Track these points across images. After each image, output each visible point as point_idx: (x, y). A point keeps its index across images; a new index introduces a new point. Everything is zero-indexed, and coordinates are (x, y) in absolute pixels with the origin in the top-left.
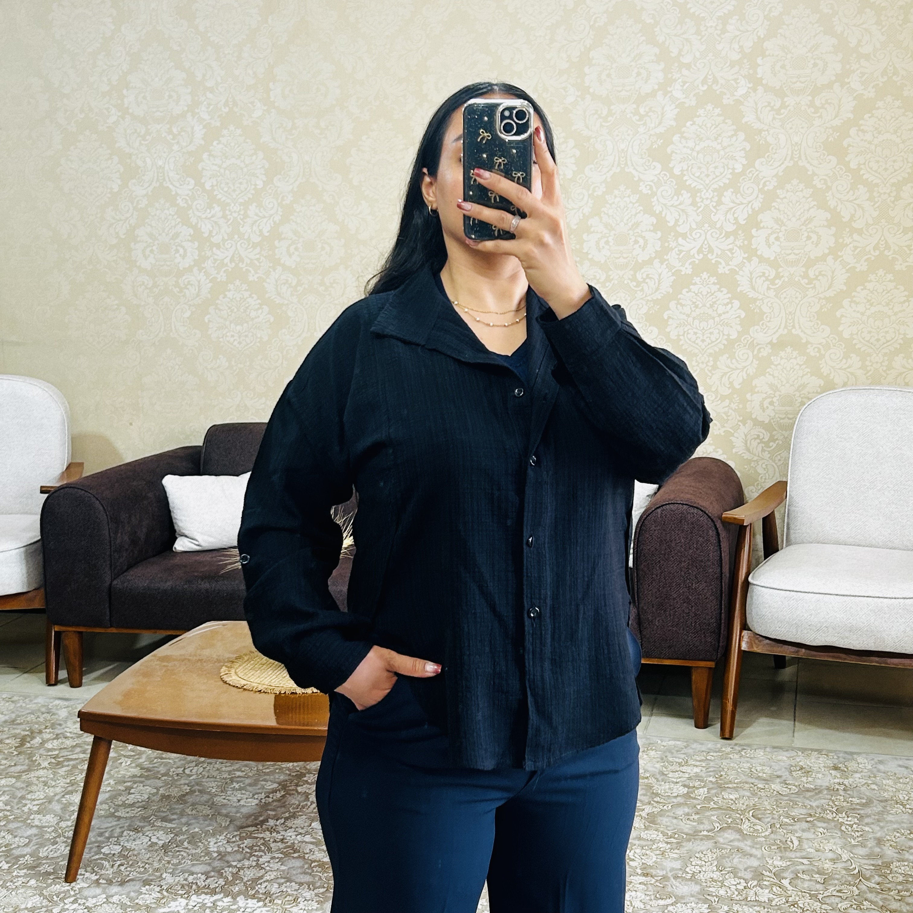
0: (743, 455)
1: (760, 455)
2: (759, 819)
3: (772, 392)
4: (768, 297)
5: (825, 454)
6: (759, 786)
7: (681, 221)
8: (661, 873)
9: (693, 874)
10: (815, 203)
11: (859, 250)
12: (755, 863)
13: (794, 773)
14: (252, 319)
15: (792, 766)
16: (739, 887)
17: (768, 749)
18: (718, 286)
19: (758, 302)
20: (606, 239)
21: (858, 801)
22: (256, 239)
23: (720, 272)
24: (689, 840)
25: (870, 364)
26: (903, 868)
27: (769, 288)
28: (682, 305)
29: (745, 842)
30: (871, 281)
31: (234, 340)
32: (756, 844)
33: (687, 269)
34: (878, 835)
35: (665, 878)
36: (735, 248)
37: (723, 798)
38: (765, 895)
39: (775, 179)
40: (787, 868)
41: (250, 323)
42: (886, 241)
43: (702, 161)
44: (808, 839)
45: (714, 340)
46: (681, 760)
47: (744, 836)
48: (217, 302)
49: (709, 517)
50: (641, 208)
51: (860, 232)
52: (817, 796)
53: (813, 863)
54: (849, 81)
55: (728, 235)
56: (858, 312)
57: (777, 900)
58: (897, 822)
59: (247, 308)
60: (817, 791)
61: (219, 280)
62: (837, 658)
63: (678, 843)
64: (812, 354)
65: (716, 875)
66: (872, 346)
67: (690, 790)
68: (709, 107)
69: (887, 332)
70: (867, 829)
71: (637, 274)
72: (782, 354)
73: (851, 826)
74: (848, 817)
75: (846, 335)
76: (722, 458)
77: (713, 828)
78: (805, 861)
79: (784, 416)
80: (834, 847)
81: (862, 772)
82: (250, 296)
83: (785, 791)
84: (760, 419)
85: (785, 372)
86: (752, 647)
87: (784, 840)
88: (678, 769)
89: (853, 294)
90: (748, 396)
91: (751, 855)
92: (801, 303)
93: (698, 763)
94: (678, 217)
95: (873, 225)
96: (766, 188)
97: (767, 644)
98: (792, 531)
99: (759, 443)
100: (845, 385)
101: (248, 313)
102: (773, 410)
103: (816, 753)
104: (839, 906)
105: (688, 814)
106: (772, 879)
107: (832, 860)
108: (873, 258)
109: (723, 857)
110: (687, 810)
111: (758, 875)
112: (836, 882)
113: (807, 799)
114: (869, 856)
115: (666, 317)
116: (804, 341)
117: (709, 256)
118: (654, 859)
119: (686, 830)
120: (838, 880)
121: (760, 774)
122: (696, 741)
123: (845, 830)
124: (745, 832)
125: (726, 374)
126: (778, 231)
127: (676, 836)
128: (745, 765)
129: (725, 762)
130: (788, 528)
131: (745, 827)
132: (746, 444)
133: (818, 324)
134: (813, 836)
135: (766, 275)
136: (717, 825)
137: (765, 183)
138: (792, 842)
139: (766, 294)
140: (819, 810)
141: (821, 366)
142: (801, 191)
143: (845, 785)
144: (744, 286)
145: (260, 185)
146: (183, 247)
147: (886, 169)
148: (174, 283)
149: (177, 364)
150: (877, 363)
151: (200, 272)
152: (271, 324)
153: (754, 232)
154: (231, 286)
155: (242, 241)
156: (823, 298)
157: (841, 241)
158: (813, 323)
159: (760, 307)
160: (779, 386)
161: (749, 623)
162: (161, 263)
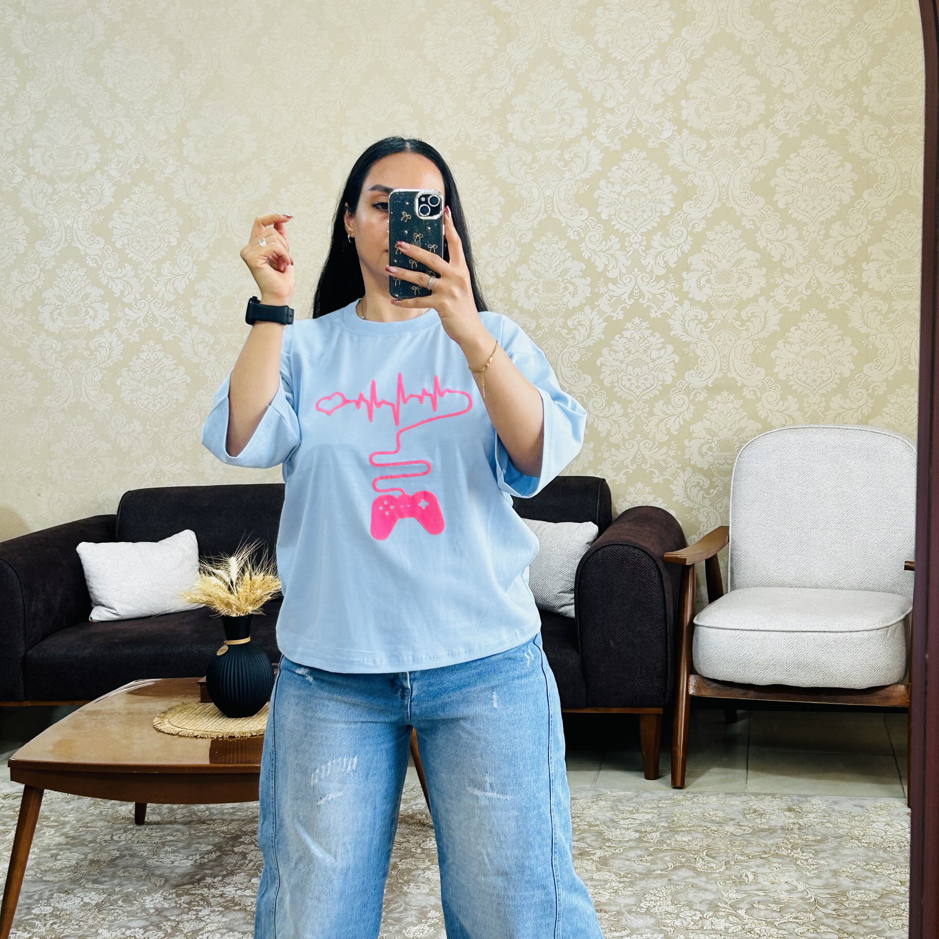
0: (684, 503)
1: (701, 502)
2: (714, 858)
3: (709, 437)
4: (702, 340)
5: (766, 495)
6: (713, 828)
7: (611, 267)
8: (615, 909)
9: (648, 909)
10: (745, 244)
11: (791, 290)
12: (709, 896)
13: (748, 816)
14: (168, 380)
15: (745, 809)
16: (694, 918)
17: (721, 796)
18: (651, 331)
19: (692, 345)
20: (535, 287)
21: (813, 838)
22: (170, 298)
23: (652, 317)
24: (642, 879)
25: (808, 405)
26: (859, 896)
27: (702, 332)
28: (615, 352)
29: (700, 878)
30: (804, 321)
31: (149, 403)
32: (710, 880)
33: (619, 315)
34: (835, 866)
35: (619, 913)
36: (666, 291)
37: (676, 841)
38: (721, 924)
39: (704, 221)
40: (743, 900)
41: (165, 384)
42: (818, 280)
43: (629, 205)
44: (762, 874)
45: (649, 386)
46: (631, 809)
47: (698, 873)
49: (651, 557)
50: (569, 254)
51: (790, 271)
52: (772, 836)
53: (769, 894)
54: (772, 121)
55: (658, 279)
56: (793, 353)
57: (733, 928)
58: (851, 855)
59: (162, 368)
60: (772, 831)
61: (131, 341)
63: (631, 882)
64: (749, 397)
65: (671, 909)
66: (809, 387)
67: (642, 834)
68: (634, 151)
69: (823, 372)
70: (822, 862)
71: (568, 322)
72: (719, 398)
73: (807, 860)
74: (803, 852)
75: (782, 377)
76: (663, 506)
77: (666, 867)
78: (761, 893)
79: (722, 462)
80: (790, 880)
81: (816, 812)
82: (165, 356)
83: (739, 832)
84: (699, 466)
85: (722, 416)
86: (700, 691)
87: (739, 875)
88: (629, 816)
89: (787, 334)
90: (686, 442)
91: (706, 890)
92: (735, 345)
93: (649, 811)
94: (607, 263)
95: (803, 264)
96: (695, 231)
97: (716, 687)
98: (736, 576)
99: (699, 491)
100: (783, 426)
101: (163, 374)
102: (712, 456)
103: (769, 797)
104: (796, 931)
105: (641, 856)
106: (727, 910)
107: (788, 891)
108: (805, 298)
109: (677, 892)
110: (639, 852)
111: (714, 907)
112: (792, 910)
113: (761, 838)
114: (826, 886)
115: (599, 364)
116: (739, 384)
117: (641, 300)
118: (608, 897)
119: (640, 871)
120: (794, 908)
121: (713, 818)
122: (646, 791)
123: (800, 864)
124: (699, 870)
125: (662, 420)
126: (709, 273)
127: (629, 875)
128: (697, 810)
129: (676, 809)
130: (732, 573)
131: (699, 865)
132: (686, 492)
133: (752, 366)
134: (768, 871)
135: (699, 318)
136: (670, 865)
137: (694, 224)
138: (747, 876)
139: (699, 337)
140: (773, 848)
141: (758, 409)
142: (731, 232)
143: (800, 824)
144: (677, 330)
145: (174, 242)
146: (93, 308)
147: (814, 208)
148: (84, 346)
149: (88, 430)
150: (814, 404)
151: (112, 333)
152: (188, 385)
153: (684, 275)
154: (145, 347)
155: (156, 300)
156: (757, 340)
157: (772, 281)
158: (748, 366)
159: (694, 351)
160: (717, 431)
161: (696, 667)
162: (70, 326)
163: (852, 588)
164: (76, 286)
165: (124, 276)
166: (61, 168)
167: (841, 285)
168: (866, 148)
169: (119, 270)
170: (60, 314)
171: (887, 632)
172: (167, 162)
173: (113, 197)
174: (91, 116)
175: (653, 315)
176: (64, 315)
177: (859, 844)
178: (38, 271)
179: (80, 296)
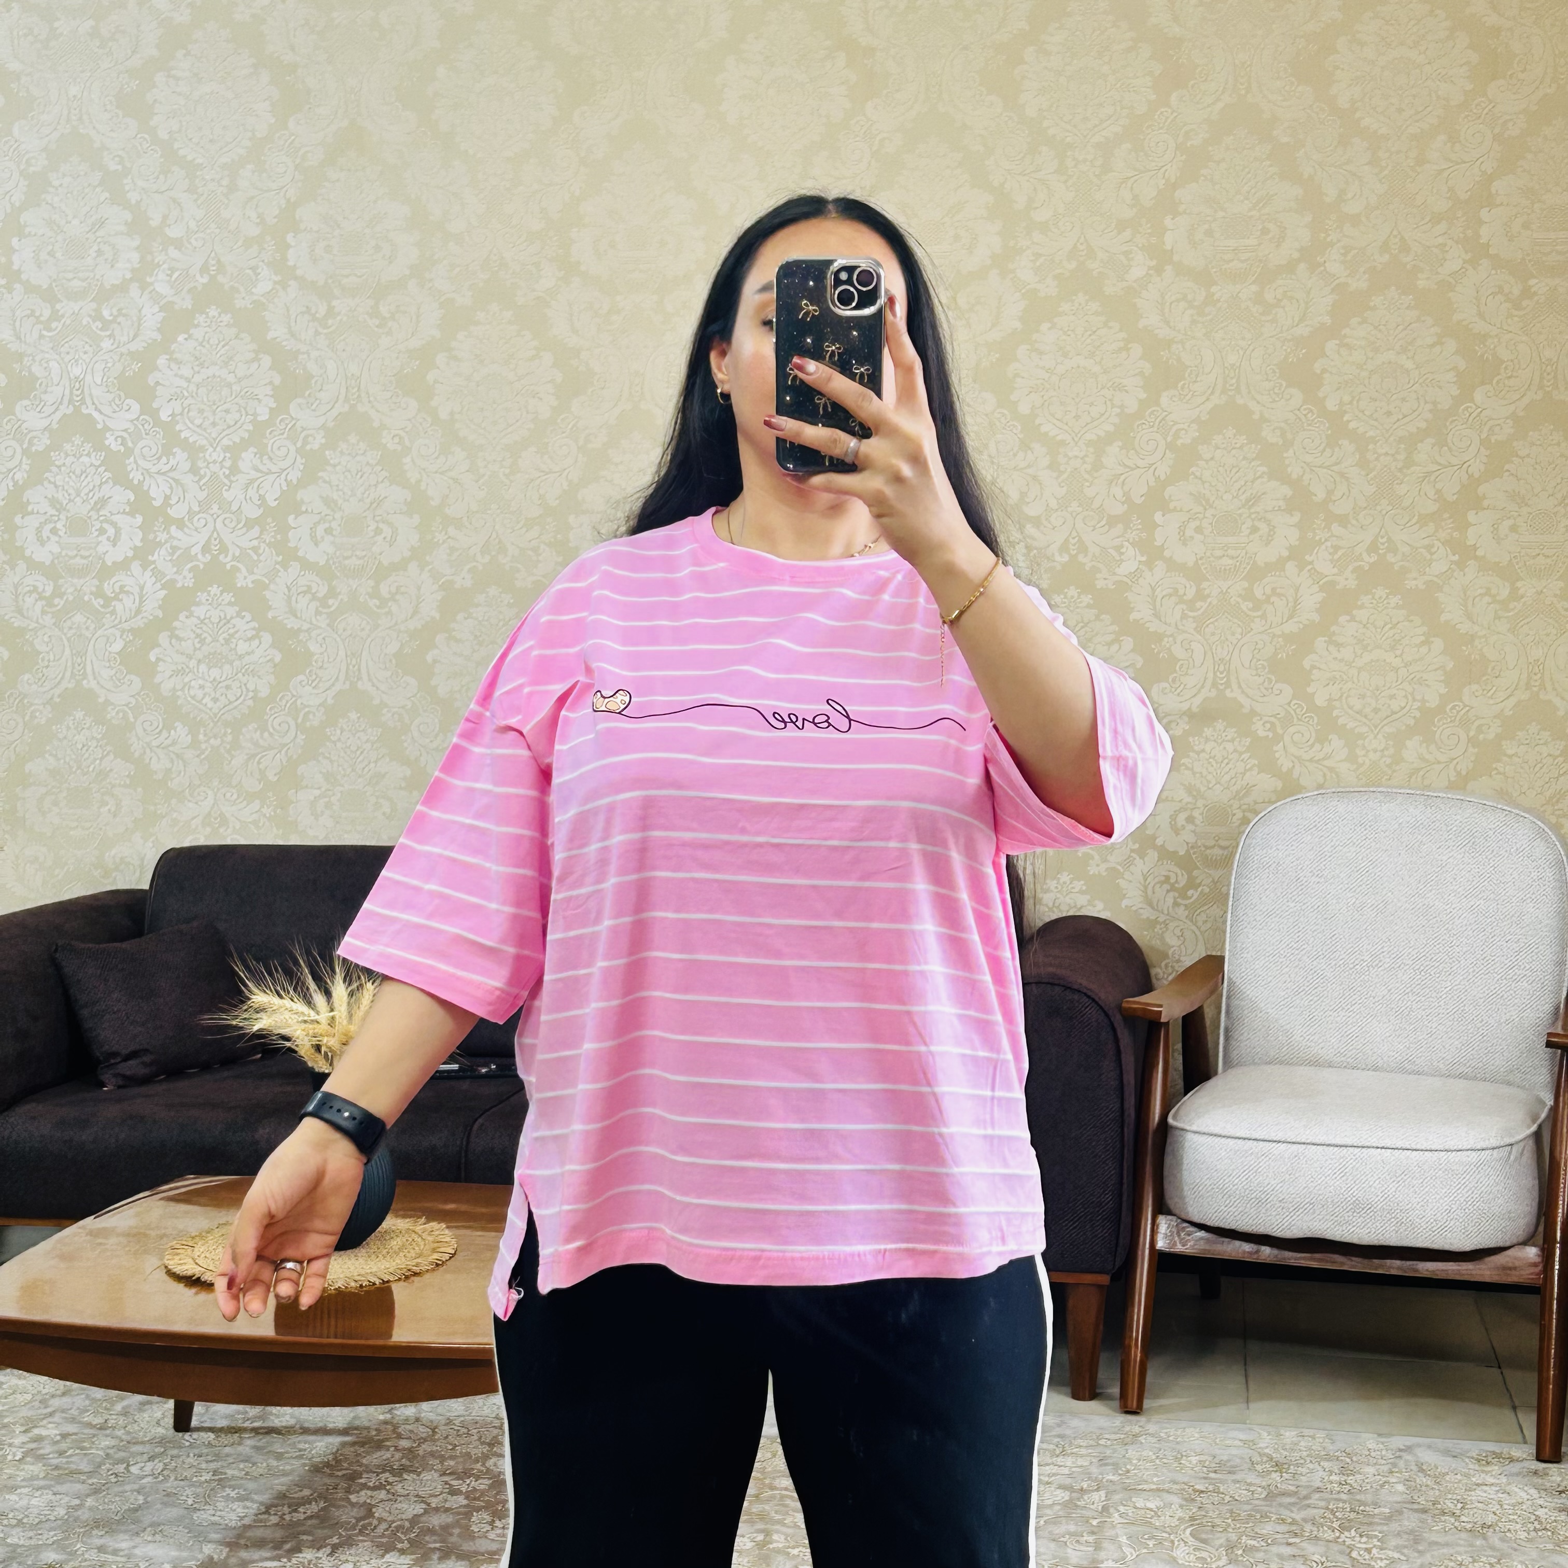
0: (1141, 911)
1: (1171, 912)
2: (1204, 1541)
3: (1190, 799)
4: (1184, 632)
5: (1292, 905)
6: (1197, 1487)
7: (1031, 496)
10: (1265, 469)
11: (1340, 553)
13: (1259, 1468)
14: (241, 657)
15: (1251, 1455)
17: (1206, 1428)
18: (1096, 611)
19: (1166, 639)
21: (1375, 1511)
22: (253, 512)
23: (1098, 587)
25: (1363, 752)
27: (1184, 616)
30: (1362, 607)
31: (205, 695)
36: (1126, 544)
37: (1135, 1508)
39: (1194, 426)
41: (237, 663)
42: (1389, 537)
43: (1068, 391)
46: (1052, 1447)
48: (176, 624)
49: (1101, 1007)
51: (1343, 520)
52: (1303, 1504)
54: (1323, 260)
55: (1112, 521)
56: (1341, 660)
58: (1446, 1545)
59: (232, 636)
60: (1302, 1495)
61: (179, 585)
62: (1327, 1262)
64: (1261, 733)
66: (1367, 722)
67: (1074, 1495)
68: (1080, 298)
69: (1392, 697)
70: (1395, 1555)
72: (1208, 732)
73: (1368, 1551)
74: (1361, 1536)
75: (1320, 701)
76: (1104, 915)
77: (1123, 1555)
79: (1212, 843)
81: (1376, 1463)
82: (238, 614)
83: (1244, 1495)
84: (1171, 849)
85: (1214, 764)
86: (1175, 1244)
88: (1050, 1461)
89: (1334, 628)
92: (1240, 644)
93: (1084, 1451)
94: (1024, 489)
95: (1365, 508)
96: (1179, 442)
97: (1201, 1238)
98: (1233, 1043)
99: (1168, 891)
100: (1320, 787)
101: (233, 646)
102: (1194, 832)
105: (1076, 1534)
108: (1366, 567)
110: (1072, 1527)
113: (1285, 1508)
116: (1246, 710)
117: (1081, 558)
121: (1196, 1469)
122: (1075, 1415)
123: (1359, 1558)
126: (1201, 516)
128: (1168, 1454)
129: (1131, 1450)
130: (1227, 1038)
131: (1182, 1553)
132: (1145, 891)
133: (1270, 681)
135: (1181, 592)
136: (1131, 1551)
137: (1177, 433)
139: (1181, 627)
140: (1308, 1527)
141: (1277, 755)
142: (1241, 448)
143: (1351, 1486)
144: (1141, 612)
145: (264, 416)
146: (114, 524)
147: (1389, 414)
148: (94, 589)
149: (93, 738)
150: (1375, 751)
151: (145, 570)
152: (275, 666)
153: (1158, 517)
154: (202, 596)
155: (228, 515)
156: (1279, 636)
157: (1310, 535)
158: (1262, 679)
159: (1169, 649)
160: (1203, 789)
161: (1171, 1203)
162: (70, 553)
163: (1436, 1073)
164: (84, 484)
165: (172, 469)
166: (70, 276)
167: (1428, 548)
168: (1481, 315)
169: (164, 459)
170: (54, 531)
171: (1510, 1153)
172: (257, 275)
173: (158, 329)
174: (127, 188)
175: (1100, 584)
176: (60, 533)
177: (1457, 1524)
178: (18, 456)
179: (92, 502)
